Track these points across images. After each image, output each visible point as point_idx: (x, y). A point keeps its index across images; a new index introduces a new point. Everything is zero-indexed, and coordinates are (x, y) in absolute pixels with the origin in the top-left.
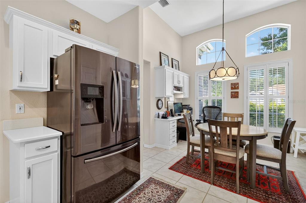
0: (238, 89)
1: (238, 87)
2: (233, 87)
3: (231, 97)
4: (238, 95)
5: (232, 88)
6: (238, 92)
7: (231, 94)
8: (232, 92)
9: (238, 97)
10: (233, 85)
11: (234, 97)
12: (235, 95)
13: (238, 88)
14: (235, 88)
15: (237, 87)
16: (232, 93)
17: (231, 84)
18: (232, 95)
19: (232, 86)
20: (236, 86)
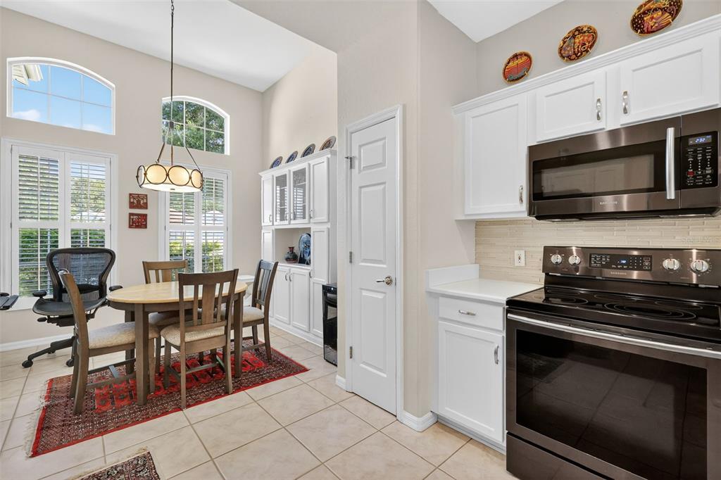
0: (146, 208)
1: (146, 204)
2: (133, 202)
3: (130, 226)
4: (146, 220)
5: (132, 206)
6: (145, 216)
7: (130, 218)
8: (131, 214)
9: (145, 227)
10: (134, 198)
11: (137, 227)
12: (138, 222)
13: (145, 206)
14: (139, 206)
15: (144, 203)
16: (132, 217)
17: (130, 195)
18: (133, 223)
19: (132, 200)
20: (142, 202)
